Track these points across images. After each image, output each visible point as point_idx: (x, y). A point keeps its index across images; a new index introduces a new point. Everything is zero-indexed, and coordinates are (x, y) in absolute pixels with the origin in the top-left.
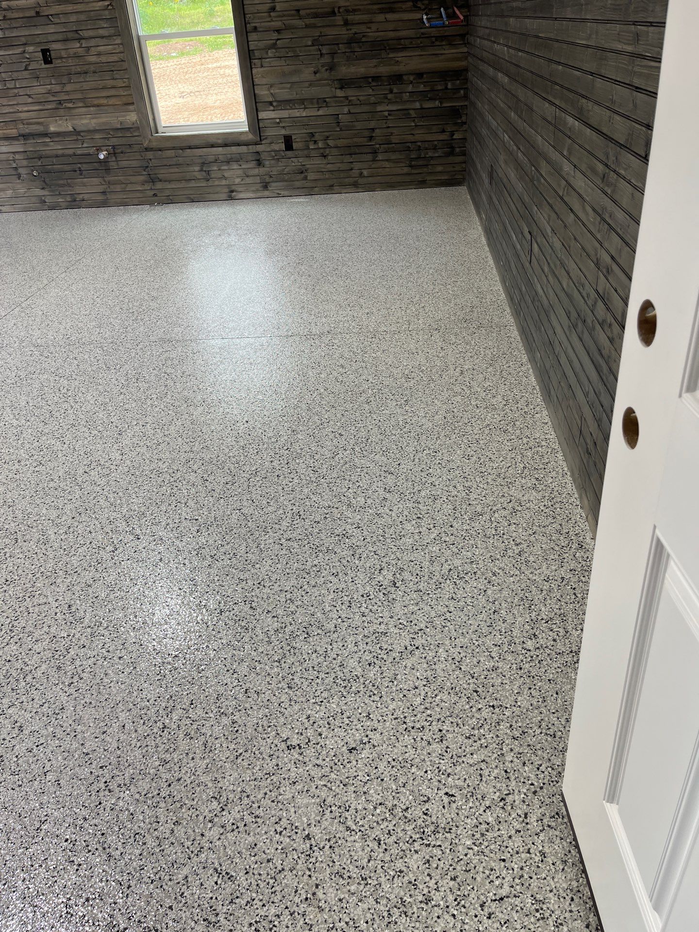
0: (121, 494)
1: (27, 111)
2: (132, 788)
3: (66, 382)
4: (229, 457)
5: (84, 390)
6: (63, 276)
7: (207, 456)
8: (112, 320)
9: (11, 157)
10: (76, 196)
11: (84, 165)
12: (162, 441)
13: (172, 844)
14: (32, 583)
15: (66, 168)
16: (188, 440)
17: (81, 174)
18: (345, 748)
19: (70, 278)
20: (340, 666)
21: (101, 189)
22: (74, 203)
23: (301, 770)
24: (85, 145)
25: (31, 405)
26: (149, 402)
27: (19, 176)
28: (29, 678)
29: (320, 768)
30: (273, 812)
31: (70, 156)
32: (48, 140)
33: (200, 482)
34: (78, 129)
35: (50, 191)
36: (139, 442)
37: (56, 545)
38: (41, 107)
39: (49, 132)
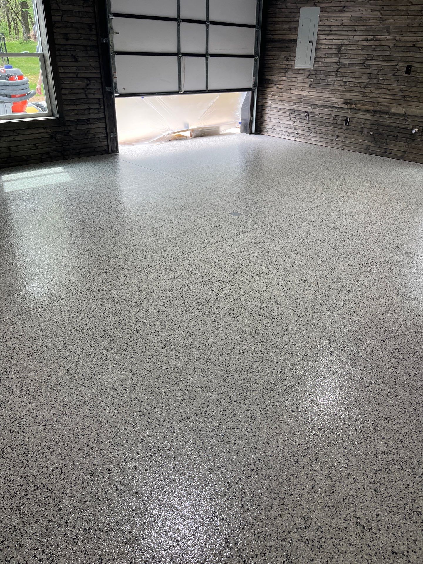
0: (333, 325)
1: (383, 98)
2: (268, 480)
3: (333, 251)
4: (404, 334)
5: (340, 260)
6: (359, 193)
7: (391, 327)
8: (374, 226)
9: (363, 121)
10: (388, 150)
11: (400, 134)
12: (369, 307)
13: (273, 524)
14: (270, 347)
15: (390, 133)
16: (384, 313)
17: (396, 139)
18: (390, 548)
19: (362, 196)
20: (413, 500)
21: (404, 149)
22: (385, 154)
23: (358, 541)
24: (407, 123)
25: (311, 257)
26: (372, 281)
27: (362, 132)
28: (248, 393)
29: (369, 548)
30: (331, 551)
31: (395, 127)
32: (387, 116)
33: (380, 340)
34: (408, 113)
35: (375, 144)
36: (356, 301)
37: (289, 335)
38: (392, 97)
39: (390, 112)
